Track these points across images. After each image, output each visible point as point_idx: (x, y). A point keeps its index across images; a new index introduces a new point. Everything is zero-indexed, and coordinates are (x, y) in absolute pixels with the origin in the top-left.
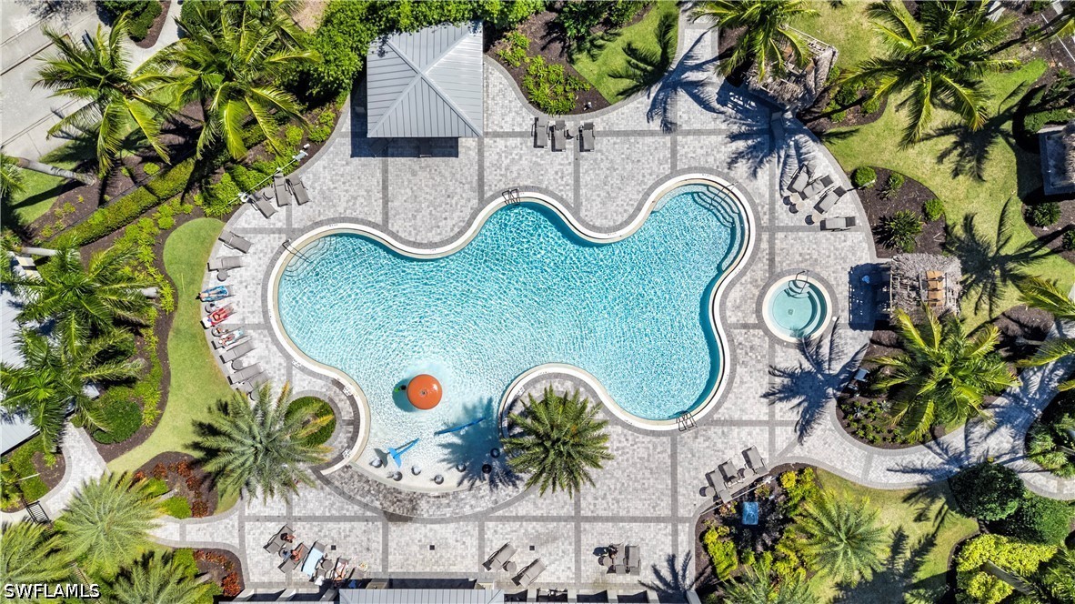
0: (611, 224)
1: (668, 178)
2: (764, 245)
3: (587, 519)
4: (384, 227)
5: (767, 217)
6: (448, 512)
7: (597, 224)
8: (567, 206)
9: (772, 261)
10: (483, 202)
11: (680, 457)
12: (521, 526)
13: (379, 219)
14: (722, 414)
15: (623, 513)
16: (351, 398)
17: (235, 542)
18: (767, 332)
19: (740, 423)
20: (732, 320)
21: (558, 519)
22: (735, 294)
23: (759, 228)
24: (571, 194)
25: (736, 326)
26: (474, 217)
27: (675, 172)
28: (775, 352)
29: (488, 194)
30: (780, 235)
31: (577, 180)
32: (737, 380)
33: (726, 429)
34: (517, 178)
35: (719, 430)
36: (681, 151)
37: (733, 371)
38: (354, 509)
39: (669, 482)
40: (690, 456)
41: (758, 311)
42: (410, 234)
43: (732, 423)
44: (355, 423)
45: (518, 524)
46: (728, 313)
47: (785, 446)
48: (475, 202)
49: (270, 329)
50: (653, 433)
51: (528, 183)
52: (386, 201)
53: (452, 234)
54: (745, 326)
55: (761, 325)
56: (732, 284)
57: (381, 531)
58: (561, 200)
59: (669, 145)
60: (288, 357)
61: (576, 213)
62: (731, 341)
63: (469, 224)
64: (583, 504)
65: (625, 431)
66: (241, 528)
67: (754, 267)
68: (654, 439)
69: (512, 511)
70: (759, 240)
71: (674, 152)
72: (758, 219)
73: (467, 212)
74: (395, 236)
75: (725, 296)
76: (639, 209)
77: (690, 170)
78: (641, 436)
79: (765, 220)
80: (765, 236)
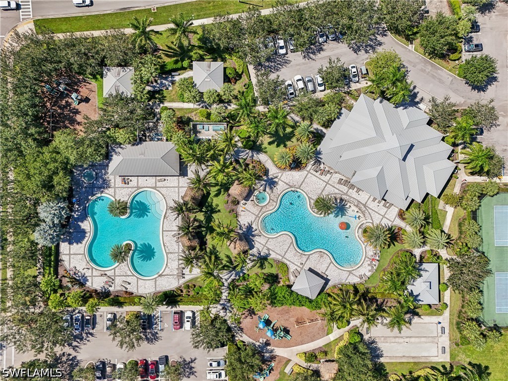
0: (287, 236)
1: (271, 238)
2: (260, 214)
3: (326, 182)
4: (332, 262)
6: (352, 199)
7: (290, 237)
8: (293, 244)
9: (261, 210)
10: (309, 255)
11: (301, 183)
13: (332, 264)
14: (288, 187)
15: (318, 179)
16: (358, 233)
17: (397, 218)
18: (270, 197)
19: (285, 183)
21: (331, 185)
22: (271, 208)
23: (260, 218)
24: (291, 246)
25: (275, 202)
26: (313, 253)
27: (269, 238)
28: (271, 193)
29: (307, 256)
30: (256, 214)
31: (288, 248)
32: (281, 191)
33: (289, 183)
34: (300, 256)
36: (265, 242)
37: (281, 194)
38: (370, 211)
39: (305, 180)
40: (299, 182)
41: (269, 202)
42: (327, 258)
43: (287, 184)
44: (359, 228)
46: (275, 205)
48: (311, 256)
49: (366, 256)
50: (303, 191)
51: (298, 253)
52: (328, 267)
53: (319, 253)
54: (273, 201)
55: (270, 199)
56: (271, 210)
57: (367, 203)
58: (294, 246)
60: (365, 248)
61: (292, 242)
62: (278, 199)
63: (314, 253)
64: (324, 185)
65: (308, 194)
66: (394, 220)
67: (265, 211)
68: (303, 189)
69: (339, 192)
70: (261, 216)
71: (267, 242)
72: (259, 220)
73: (313, 255)
74: (330, 259)
75: (274, 209)
76: (280, 235)
77: (266, 237)
78: (305, 191)
79: (257, 219)
80: (259, 215)
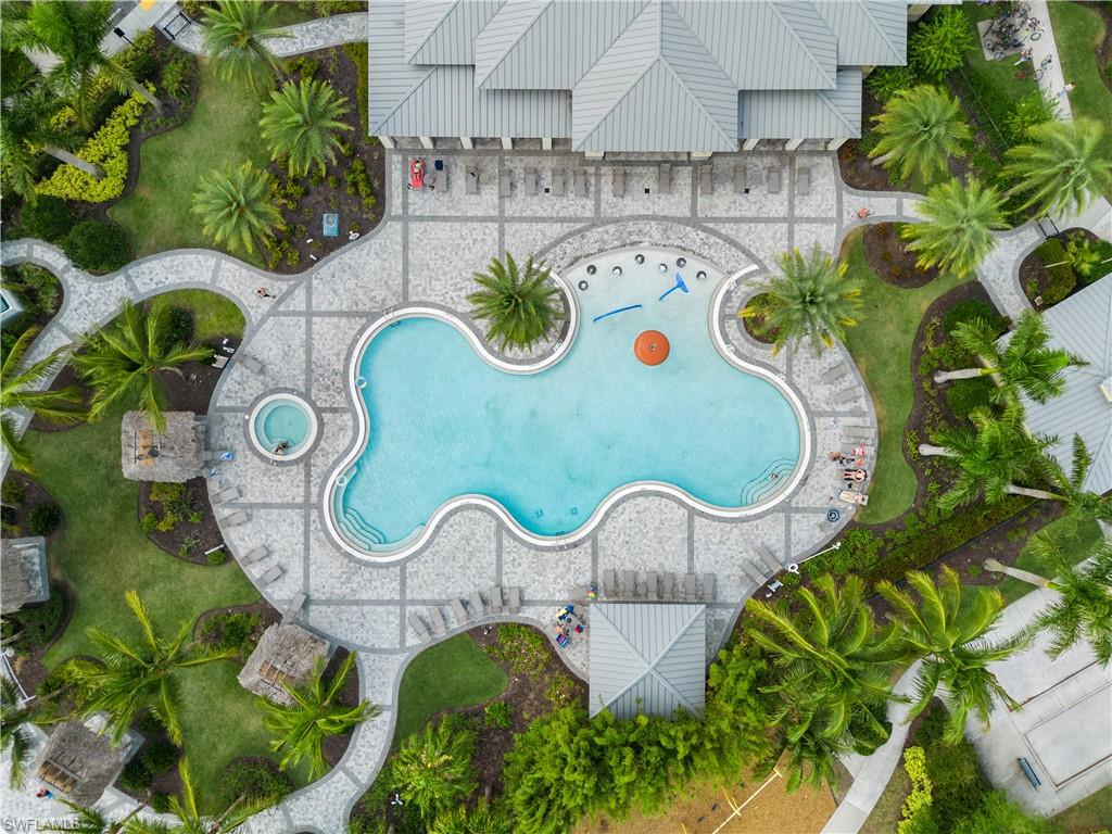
0: (465, 514)
1: (409, 558)
2: (315, 490)
3: (492, 219)
4: (692, 512)
5: (312, 519)
6: (631, 227)
7: (479, 513)
8: (509, 531)
9: (308, 475)
10: (593, 536)
11: (399, 280)
12: (558, 213)
13: (698, 520)
14: (357, 323)
15: (457, 225)
16: (727, 342)
17: (846, 197)
18: (313, 404)
19: (340, 314)
20: (347, 417)
21: (521, 219)
22: (344, 442)
23: (319, 507)
24: (505, 543)
25: (344, 411)
26: (603, 521)
27: (402, 564)
28: (306, 385)
29: (588, 544)
30: (299, 500)
31: (499, 558)
32: (342, 357)
33: (355, 308)
34: (559, 560)
35: (361, 308)
36: (396, 584)
37: (346, 366)
38: (726, 229)
39: (410, 256)
40: (390, 282)
41: (321, 425)
42: (666, 505)
43: (349, 315)
44: (723, 318)
45: (561, 214)
46: (351, 423)
47: (296, 292)
48: (601, 536)
49: (809, 412)
50: (426, 305)
51: (548, 555)
52: (690, 538)
53: (624, 505)
54: (334, 410)
55: (319, 412)
56: (346, 452)
57: (699, 208)
58: (515, 538)
59: (408, 591)
60: (791, 384)
61: (501, 525)
62: (349, 396)
63: (607, 515)
64: (496, 235)
65: (453, 307)
66: (840, 211)
67: (325, 468)
68: (425, 298)
69: (567, 228)
70: (320, 495)
71: (403, 583)
72: (321, 516)
73: (609, 526)
74: (682, 503)
75: (354, 440)
76: (438, 527)
77: (387, 566)
78: (438, 302)
79: (314, 515)
